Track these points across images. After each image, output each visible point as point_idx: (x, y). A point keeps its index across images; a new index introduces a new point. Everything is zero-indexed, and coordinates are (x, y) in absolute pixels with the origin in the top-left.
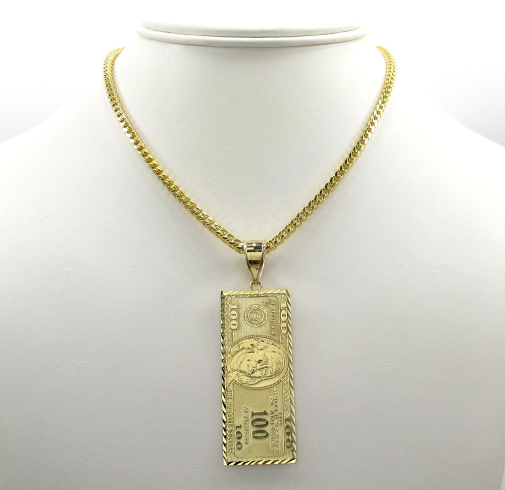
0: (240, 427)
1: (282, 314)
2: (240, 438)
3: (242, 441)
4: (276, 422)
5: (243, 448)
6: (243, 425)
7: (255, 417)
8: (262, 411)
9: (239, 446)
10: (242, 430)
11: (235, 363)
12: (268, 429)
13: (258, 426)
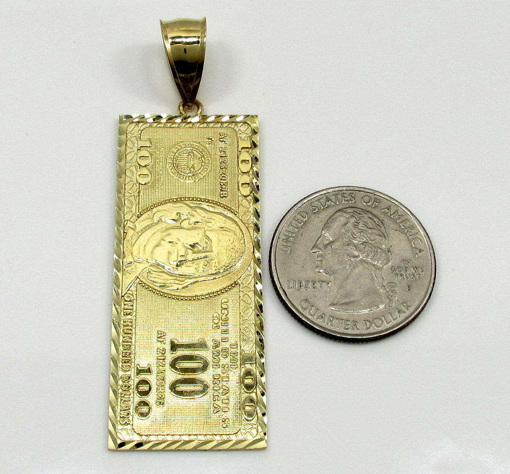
0: (149, 371)
1: (240, 160)
2: (146, 393)
3: (152, 398)
4: (224, 361)
5: (151, 415)
6: (154, 369)
7: (180, 353)
8: (195, 339)
9: (144, 409)
10: (152, 378)
11: (142, 248)
12: (206, 377)
13: (185, 370)
